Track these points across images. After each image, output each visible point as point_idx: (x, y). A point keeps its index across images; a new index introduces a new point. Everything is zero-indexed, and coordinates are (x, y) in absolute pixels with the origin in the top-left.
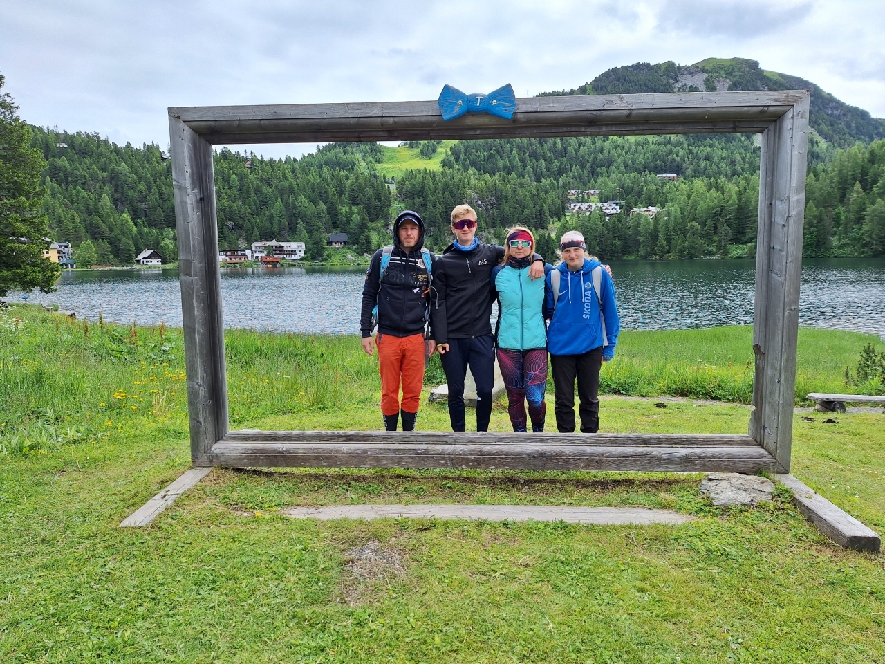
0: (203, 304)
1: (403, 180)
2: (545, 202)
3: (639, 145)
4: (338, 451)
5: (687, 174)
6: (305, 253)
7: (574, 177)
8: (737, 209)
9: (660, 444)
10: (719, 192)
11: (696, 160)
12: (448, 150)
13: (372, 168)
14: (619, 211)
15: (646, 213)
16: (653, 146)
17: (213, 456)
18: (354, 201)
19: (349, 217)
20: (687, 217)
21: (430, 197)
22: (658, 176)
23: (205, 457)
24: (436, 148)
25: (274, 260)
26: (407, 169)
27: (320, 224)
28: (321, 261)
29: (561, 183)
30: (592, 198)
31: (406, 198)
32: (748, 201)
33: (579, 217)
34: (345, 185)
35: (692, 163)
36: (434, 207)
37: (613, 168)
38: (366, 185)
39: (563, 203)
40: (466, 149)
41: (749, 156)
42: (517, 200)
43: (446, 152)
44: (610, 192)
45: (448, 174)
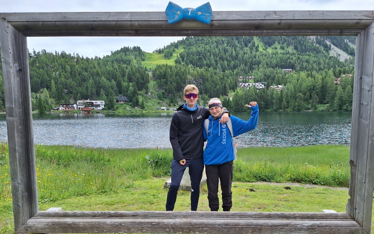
0: (21, 134)
1: (156, 70)
2: (227, 82)
3: (274, 54)
4: (104, 223)
5: (297, 69)
6: (104, 106)
7: (241, 70)
8: (321, 87)
9: (295, 218)
10: (313, 78)
11: (301, 62)
12: (179, 55)
13: (140, 63)
14: (264, 87)
15: (277, 88)
16: (280, 55)
17: (27, 227)
18: (130, 80)
19: (127, 88)
20: (297, 90)
21: (169, 79)
22: (283, 70)
23: (23, 227)
24: (172, 53)
25: (89, 110)
26: (157, 64)
27: (112, 92)
28: (113, 111)
29: (235, 73)
30: (250, 80)
31: (157, 79)
32: (327, 83)
33: (243, 90)
34: (125, 71)
35: (299, 64)
36: (171, 83)
37: (261, 66)
38: (136, 72)
39: (236, 83)
40: (188, 55)
41: (327, 60)
42: (213, 81)
43: (177, 56)
44: (259, 77)
45: (178, 67)
